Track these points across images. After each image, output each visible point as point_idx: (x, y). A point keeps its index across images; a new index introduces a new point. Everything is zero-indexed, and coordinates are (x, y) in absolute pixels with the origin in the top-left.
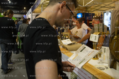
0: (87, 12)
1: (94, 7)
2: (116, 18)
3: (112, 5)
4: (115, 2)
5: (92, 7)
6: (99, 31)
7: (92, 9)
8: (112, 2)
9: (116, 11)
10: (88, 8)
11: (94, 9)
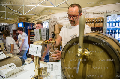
0: (28, 22)
1: (34, 18)
2: (52, 27)
3: (49, 17)
4: (50, 15)
5: (32, 18)
6: (41, 40)
7: (32, 20)
8: (48, 14)
9: (52, 22)
10: (29, 19)
11: (34, 19)
